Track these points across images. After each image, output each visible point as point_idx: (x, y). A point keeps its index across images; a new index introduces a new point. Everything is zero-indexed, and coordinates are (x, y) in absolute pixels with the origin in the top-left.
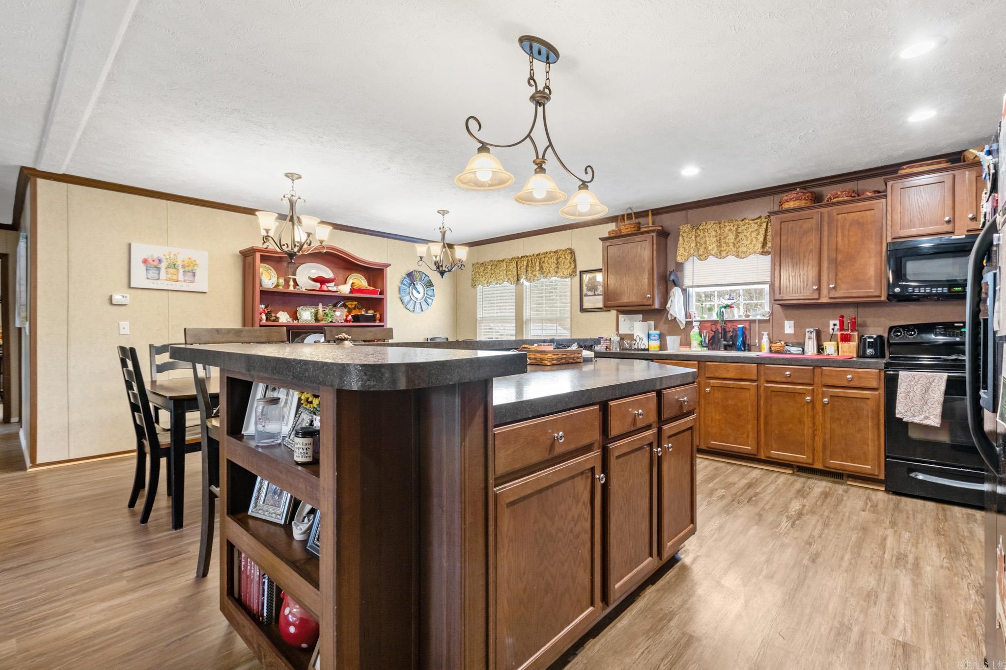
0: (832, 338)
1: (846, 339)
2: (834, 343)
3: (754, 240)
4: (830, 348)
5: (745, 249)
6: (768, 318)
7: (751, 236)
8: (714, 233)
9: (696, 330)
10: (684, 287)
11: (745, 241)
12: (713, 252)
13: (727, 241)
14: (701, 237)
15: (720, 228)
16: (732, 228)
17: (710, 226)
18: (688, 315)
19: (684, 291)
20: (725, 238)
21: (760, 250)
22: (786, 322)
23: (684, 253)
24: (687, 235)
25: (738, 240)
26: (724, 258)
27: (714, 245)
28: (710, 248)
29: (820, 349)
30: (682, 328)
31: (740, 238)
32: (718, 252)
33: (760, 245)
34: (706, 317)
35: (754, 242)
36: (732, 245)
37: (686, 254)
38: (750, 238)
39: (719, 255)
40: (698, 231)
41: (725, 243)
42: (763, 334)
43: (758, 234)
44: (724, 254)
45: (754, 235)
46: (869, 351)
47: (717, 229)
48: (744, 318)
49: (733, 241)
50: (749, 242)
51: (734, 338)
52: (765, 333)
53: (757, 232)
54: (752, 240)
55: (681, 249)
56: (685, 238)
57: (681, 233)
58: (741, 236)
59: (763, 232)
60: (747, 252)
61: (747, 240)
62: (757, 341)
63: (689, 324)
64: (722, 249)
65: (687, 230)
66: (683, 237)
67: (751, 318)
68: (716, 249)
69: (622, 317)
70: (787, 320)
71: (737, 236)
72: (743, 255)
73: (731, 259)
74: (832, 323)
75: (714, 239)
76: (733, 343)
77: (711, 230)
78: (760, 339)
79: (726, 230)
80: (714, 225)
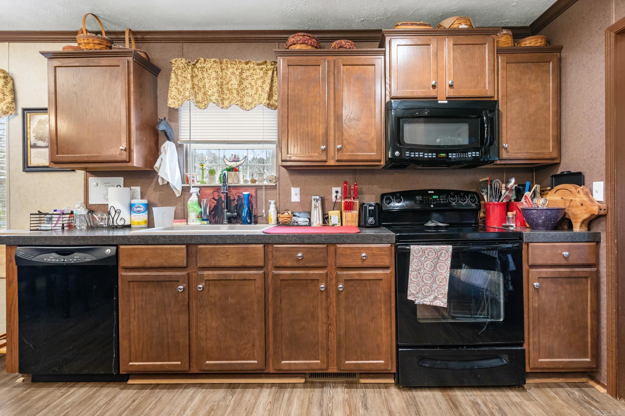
0: (335, 206)
1: (349, 207)
2: (337, 212)
3: (260, 89)
4: (334, 216)
5: (250, 100)
6: (274, 184)
7: (256, 84)
8: (214, 75)
9: (194, 198)
10: (179, 142)
11: (249, 90)
12: (213, 98)
13: (230, 87)
14: (199, 78)
15: (222, 70)
16: (236, 72)
17: (209, 65)
18: (185, 179)
19: (179, 147)
20: (228, 83)
21: (266, 101)
22: (293, 189)
23: (178, 96)
24: (182, 73)
25: (242, 87)
26: (227, 108)
27: (215, 90)
28: (210, 93)
29: (326, 219)
30: (178, 195)
31: (244, 86)
32: (219, 99)
33: (266, 96)
34: (207, 182)
35: (260, 92)
36: (235, 92)
37: (180, 97)
38: (255, 88)
39: (221, 102)
40: (195, 70)
41: (228, 89)
42: (270, 203)
43: (264, 82)
44: (226, 103)
45: (259, 83)
46: (371, 220)
47: (219, 70)
48: (250, 184)
49: (236, 87)
50: (254, 91)
51: (239, 208)
52: (273, 202)
53: (262, 80)
54: (257, 89)
55: (173, 89)
56: (179, 77)
57: (173, 69)
58: (246, 83)
59: (269, 81)
60: (252, 103)
61: (252, 88)
62: (264, 211)
63: (186, 190)
64: (225, 97)
65: (181, 66)
66: (176, 75)
67: (257, 183)
68: (216, 94)
69: (93, 181)
70: (294, 187)
71: (241, 83)
72: (248, 108)
73: (235, 110)
74: (334, 189)
75: (215, 82)
76: (238, 214)
77: (211, 70)
78: (267, 208)
79: (229, 73)
80: (215, 65)
